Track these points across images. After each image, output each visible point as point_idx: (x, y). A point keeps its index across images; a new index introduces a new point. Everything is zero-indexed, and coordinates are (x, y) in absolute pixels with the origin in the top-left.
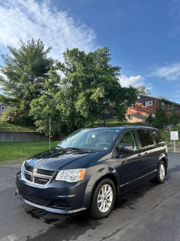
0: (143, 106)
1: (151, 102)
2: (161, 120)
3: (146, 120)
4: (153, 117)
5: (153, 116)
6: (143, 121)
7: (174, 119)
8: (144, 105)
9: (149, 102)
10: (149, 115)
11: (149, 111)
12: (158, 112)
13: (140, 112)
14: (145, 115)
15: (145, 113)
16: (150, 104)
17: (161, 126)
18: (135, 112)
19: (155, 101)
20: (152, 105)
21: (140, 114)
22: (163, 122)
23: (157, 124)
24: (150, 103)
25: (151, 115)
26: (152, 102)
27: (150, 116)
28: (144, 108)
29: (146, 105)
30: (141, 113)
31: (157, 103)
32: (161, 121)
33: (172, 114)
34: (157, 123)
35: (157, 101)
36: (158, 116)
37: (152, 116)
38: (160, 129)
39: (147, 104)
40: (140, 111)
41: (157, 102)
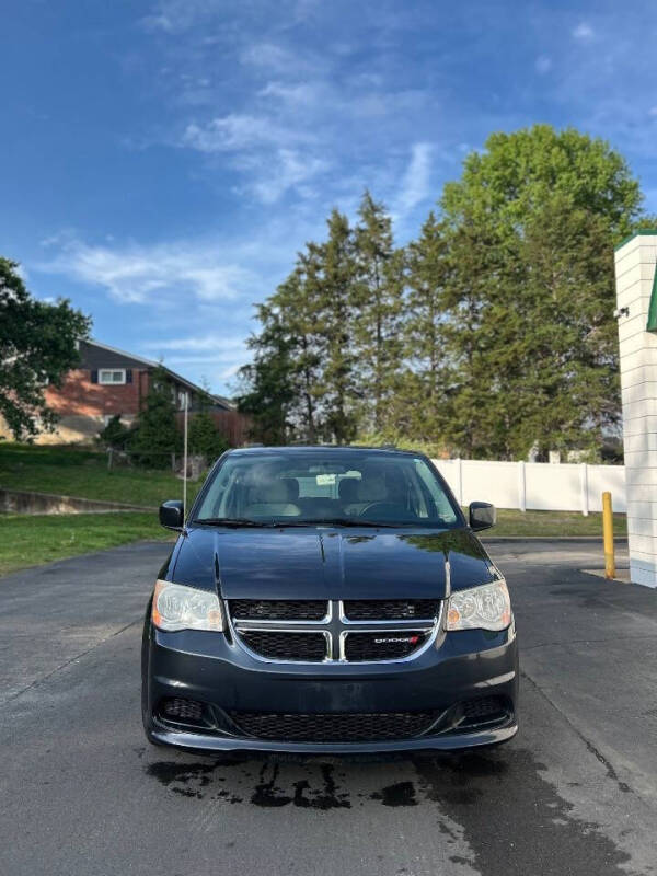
0: (88, 386)
1: (120, 374)
2: (163, 438)
3: (98, 436)
4: (125, 427)
5: (126, 422)
6: (86, 439)
7: (203, 438)
8: (94, 380)
9: (112, 371)
10: (111, 417)
11: (109, 404)
12: (151, 408)
13: (75, 404)
14: (93, 417)
15: (96, 411)
16: (114, 379)
17: (162, 460)
18: (56, 402)
19: (136, 371)
20: (123, 382)
21: (78, 414)
22: (167, 445)
23: (147, 452)
24: (117, 376)
25: (118, 418)
26: (124, 372)
27: (115, 423)
28: (92, 392)
29: (100, 382)
30: (80, 410)
31: (140, 378)
32: (160, 443)
33: (199, 419)
34: (149, 447)
35: (142, 370)
36: (152, 425)
37: (121, 421)
38: (157, 469)
39: (107, 378)
40: (77, 400)
41: (141, 374)
